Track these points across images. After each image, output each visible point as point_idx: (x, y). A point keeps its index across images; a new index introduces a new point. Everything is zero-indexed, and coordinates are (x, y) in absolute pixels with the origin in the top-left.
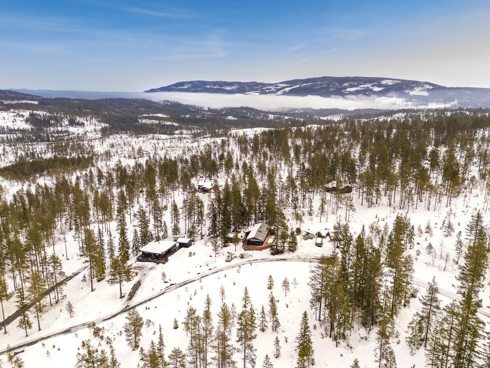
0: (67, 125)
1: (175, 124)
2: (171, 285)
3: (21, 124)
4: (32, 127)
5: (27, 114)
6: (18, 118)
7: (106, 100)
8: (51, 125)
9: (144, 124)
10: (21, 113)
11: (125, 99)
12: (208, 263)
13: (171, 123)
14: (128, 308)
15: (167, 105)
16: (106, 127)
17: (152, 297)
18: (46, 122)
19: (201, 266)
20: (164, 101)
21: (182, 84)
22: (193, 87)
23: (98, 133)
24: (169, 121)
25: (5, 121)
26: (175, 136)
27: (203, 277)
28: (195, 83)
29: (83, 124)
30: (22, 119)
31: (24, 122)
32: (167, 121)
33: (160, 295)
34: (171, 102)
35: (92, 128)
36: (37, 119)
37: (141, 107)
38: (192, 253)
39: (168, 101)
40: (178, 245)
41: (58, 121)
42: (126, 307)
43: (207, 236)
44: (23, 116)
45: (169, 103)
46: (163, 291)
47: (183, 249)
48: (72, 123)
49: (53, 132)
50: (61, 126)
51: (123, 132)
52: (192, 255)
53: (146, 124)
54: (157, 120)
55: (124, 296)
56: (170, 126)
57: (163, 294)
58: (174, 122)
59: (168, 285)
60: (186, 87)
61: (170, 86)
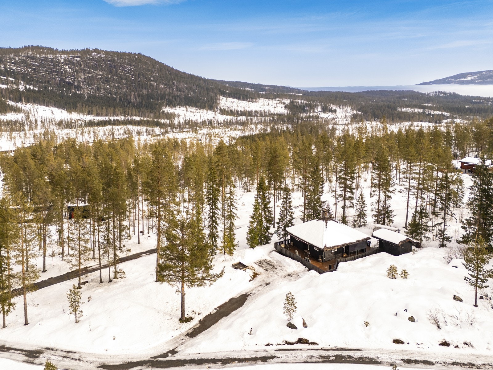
0: (320, 112)
1: (445, 114)
2: (301, 341)
3: (281, 110)
4: (289, 112)
5: (287, 102)
6: (280, 105)
7: (367, 92)
8: (305, 111)
9: (404, 112)
10: (283, 101)
11: (387, 91)
12: (441, 319)
13: (440, 113)
14: (170, 358)
15: (439, 96)
16: (357, 114)
17: (235, 356)
18: (302, 109)
19: (412, 319)
20: (436, 92)
21: (464, 75)
22: (479, 78)
23: (348, 119)
24: (436, 110)
25: (269, 106)
26: (442, 124)
27: (409, 362)
28: (484, 73)
29: (335, 111)
30: (283, 105)
31: (283, 108)
32: (434, 110)
33: (255, 360)
34: (445, 93)
35: (343, 114)
36: (294, 106)
37: (405, 98)
38: (399, 271)
39: (442, 92)
40: (374, 243)
41: (313, 107)
42: (166, 355)
43: (459, 242)
44: (284, 103)
45: (443, 95)
46: (271, 351)
47: (384, 255)
48: (325, 110)
49: (306, 117)
50: (314, 112)
51: (376, 119)
52: (399, 276)
53: (406, 112)
54: (422, 108)
55: (189, 320)
56: (438, 115)
57: (264, 359)
58: (445, 111)
59: (293, 336)
60: (470, 79)
61: (447, 78)
